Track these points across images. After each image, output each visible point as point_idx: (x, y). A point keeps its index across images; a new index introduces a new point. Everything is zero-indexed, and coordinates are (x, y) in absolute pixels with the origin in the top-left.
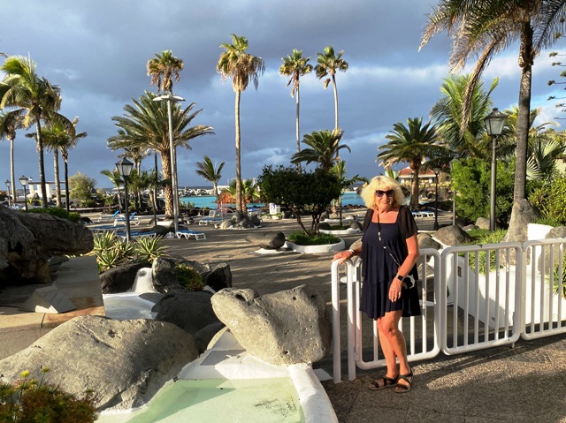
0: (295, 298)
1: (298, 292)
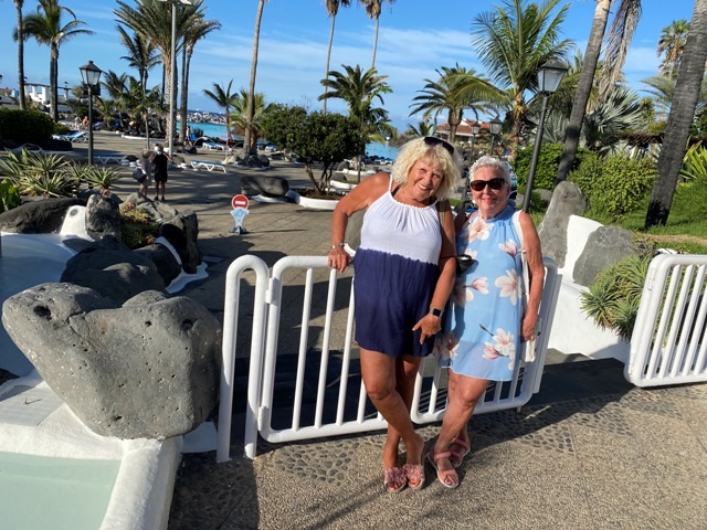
0: (149, 323)
1: (157, 312)
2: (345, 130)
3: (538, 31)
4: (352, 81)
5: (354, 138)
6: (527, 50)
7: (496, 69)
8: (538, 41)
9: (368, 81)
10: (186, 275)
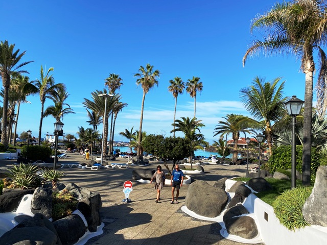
2: (183, 144)
3: (272, 94)
4: (186, 123)
5: (187, 148)
6: (268, 102)
7: (254, 112)
8: (273, 98)
9: (193, 123)
10: (90, 233)
